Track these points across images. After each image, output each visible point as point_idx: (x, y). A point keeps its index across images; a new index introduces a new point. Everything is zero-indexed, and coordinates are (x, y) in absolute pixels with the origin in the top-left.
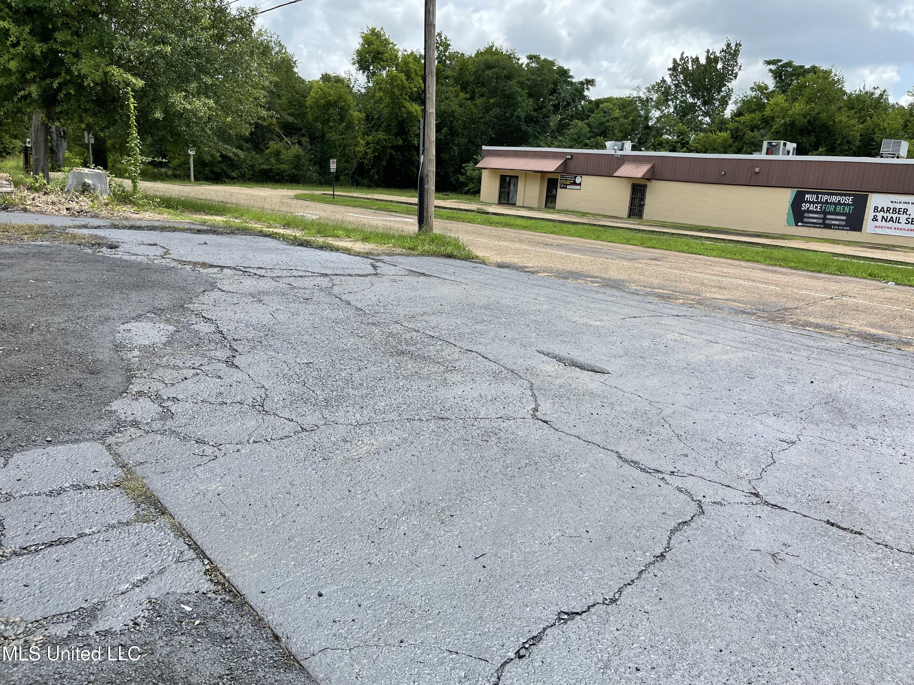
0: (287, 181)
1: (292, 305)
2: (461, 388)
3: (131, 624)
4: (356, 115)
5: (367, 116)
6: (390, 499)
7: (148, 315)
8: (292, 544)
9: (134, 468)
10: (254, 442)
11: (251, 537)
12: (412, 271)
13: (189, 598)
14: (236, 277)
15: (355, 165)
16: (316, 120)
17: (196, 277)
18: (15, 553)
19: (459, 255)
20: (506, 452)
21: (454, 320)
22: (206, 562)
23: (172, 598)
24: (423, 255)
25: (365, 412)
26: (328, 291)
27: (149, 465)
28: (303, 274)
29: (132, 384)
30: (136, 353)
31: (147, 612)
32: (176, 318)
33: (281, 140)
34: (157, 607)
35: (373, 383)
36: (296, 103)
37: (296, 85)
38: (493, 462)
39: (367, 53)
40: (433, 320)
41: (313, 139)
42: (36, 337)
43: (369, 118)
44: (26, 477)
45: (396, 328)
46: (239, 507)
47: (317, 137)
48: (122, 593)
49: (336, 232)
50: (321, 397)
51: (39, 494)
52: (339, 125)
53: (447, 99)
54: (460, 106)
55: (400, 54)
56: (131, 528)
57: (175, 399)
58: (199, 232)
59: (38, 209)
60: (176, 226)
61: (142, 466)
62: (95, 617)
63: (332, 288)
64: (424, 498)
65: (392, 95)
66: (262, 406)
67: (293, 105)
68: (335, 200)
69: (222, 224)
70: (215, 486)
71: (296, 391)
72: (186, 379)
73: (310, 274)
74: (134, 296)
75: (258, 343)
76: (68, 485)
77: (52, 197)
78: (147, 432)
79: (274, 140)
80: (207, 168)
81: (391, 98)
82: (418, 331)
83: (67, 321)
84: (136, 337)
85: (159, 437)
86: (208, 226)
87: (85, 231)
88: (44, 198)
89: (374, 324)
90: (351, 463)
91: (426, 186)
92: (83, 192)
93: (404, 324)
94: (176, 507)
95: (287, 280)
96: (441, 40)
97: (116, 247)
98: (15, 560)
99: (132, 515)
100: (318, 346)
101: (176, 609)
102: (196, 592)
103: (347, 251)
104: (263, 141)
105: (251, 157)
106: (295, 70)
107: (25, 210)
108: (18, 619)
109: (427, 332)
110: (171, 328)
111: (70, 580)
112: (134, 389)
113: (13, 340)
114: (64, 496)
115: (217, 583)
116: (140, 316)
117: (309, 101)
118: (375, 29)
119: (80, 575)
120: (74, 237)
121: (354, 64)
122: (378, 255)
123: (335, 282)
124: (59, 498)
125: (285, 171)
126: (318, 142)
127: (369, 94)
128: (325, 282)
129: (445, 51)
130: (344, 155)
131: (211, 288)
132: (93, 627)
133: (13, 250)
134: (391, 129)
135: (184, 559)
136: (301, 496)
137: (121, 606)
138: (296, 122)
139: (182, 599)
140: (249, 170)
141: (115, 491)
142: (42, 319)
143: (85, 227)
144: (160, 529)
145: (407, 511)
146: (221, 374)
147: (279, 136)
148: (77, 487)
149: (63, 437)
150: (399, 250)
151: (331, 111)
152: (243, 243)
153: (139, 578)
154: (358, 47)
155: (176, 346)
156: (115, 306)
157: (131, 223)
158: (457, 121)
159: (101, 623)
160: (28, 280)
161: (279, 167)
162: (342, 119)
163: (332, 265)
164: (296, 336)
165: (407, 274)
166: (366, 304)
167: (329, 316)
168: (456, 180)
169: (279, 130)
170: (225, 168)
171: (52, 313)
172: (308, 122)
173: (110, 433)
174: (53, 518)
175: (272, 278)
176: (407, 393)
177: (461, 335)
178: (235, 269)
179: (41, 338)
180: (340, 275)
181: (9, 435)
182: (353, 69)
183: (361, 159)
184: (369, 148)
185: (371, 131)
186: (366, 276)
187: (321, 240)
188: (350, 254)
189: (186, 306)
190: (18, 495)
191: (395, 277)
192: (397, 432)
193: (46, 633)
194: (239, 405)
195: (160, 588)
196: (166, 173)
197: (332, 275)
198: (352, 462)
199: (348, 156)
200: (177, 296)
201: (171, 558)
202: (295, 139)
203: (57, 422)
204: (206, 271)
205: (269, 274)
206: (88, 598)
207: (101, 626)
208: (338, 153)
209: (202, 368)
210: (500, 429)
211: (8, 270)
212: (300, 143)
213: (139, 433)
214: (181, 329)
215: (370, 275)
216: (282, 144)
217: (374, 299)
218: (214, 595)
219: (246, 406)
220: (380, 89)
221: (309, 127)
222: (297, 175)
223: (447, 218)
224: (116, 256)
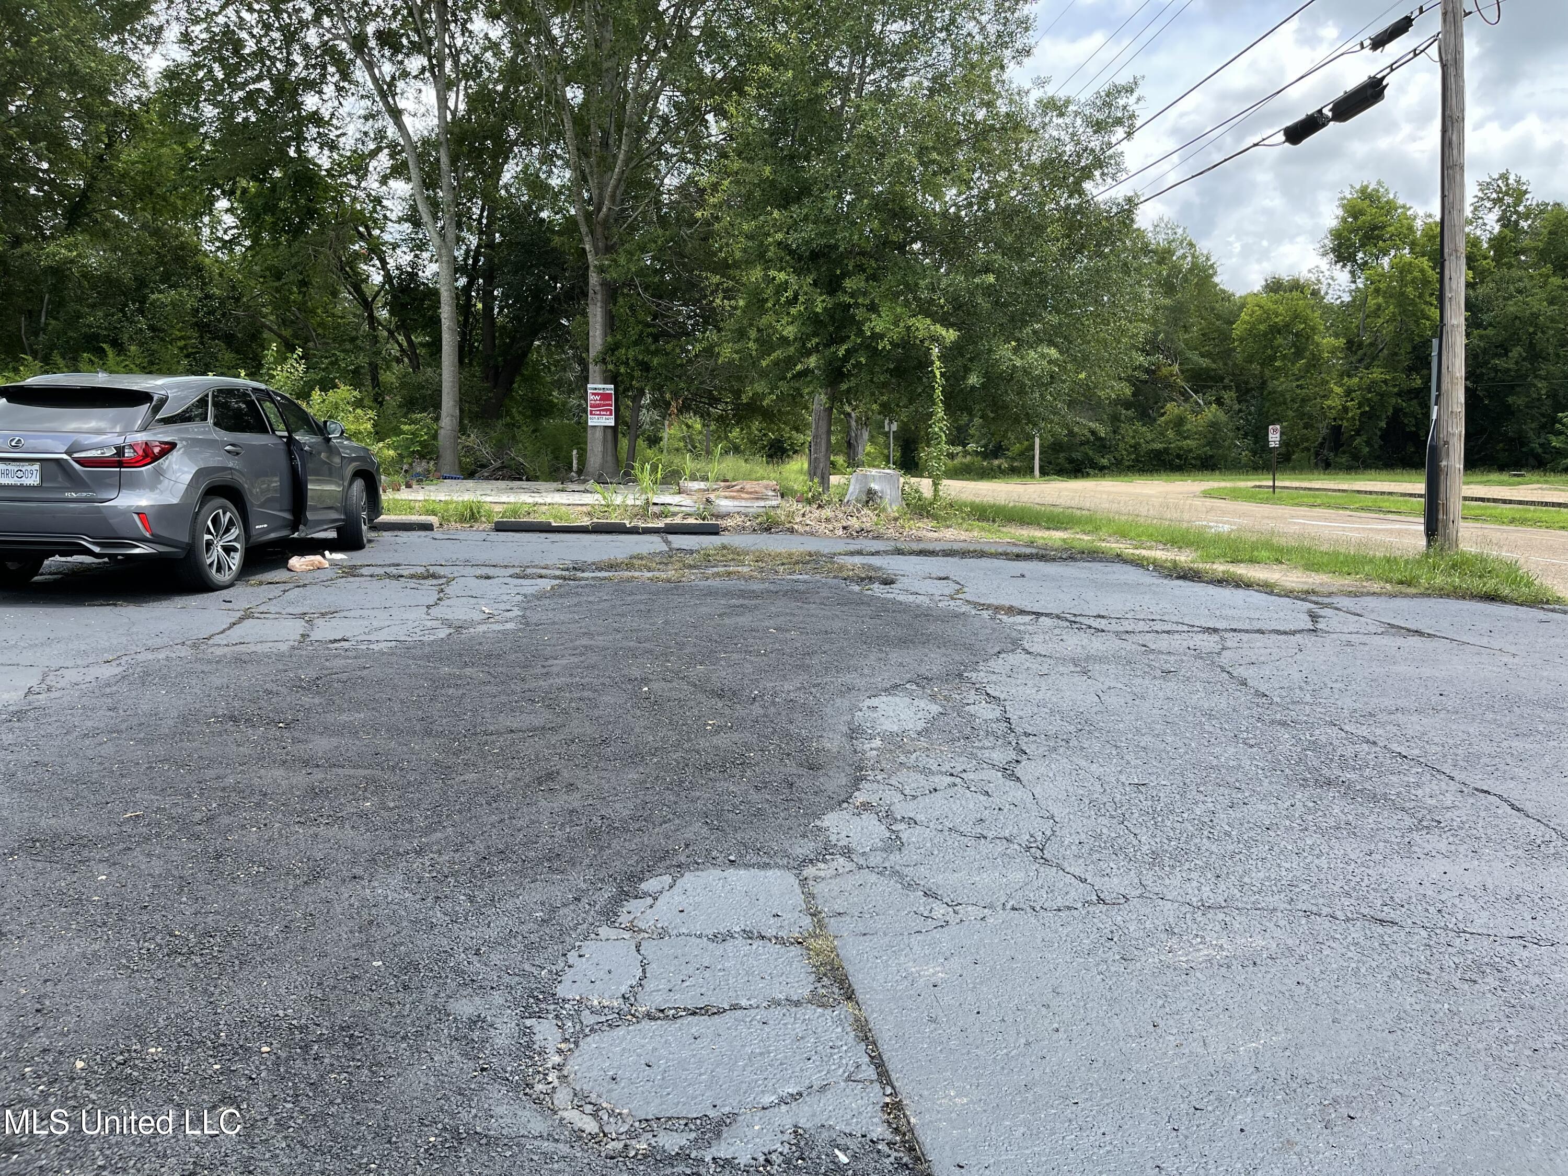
0: (1194, 466)
1: (1138, 681)
2: (1441, 864)
3: (762, 1159)
4: (1327, 342)
5: (1350, 342)
6: (1230, 1058)
7: (908, 686)
8: (1030, 1096)
9: (827, 920)
10: (1013, 909)
11: (966, 1068)
12: (1392, 626)
13: (848, 1141)
14: (1056, 631)
15: (1324, 431)
16: (1250, 360)
17: (994, 630)
18: (649, 1016)
19: (1515, 595)
20: (1513, 1009)
21: (1462, 728)
22: (889, 1090)
23: (825, 1134)
24: (1429, 596)
25: (1222, 887)
26: (1209, 658)
27: (848, 918)
28: (1175, 627)
29: (858, 790)
30: (877, 743)
31: (787, 1146)
32: (946, 693)
33: (1187, 399)
34: (802, 1143)
35: (1252, 834)
36: (1216, 335)
37: (1217, 305)
38: (1474, 1028)
39: (1351, 233)
40: (1414, 724)
41: (1244, 393)
42: (757, 710)
43: (1352, 345)
44: (691, 908)
45: (1324, 734)
46: (960, 1013)
47: (1253, 389)
48: (763, 1108)
49: (1255, 553)
50: (1148, 846)
51: (700, 936)
52: (1293, 364)
53: (1520, 292)
54: (1551, 302)
55: (1419, 224)
56: (800, 1010)
57: (912, 822)
58: (1018, 557)
59: (808, 528)
60: (986, 548)
61: (839, 919)
62: (719, 1135)
63: (1219, 654)
64: (1302, 1071)
65: (1401, 299)
66: (1042, 850)
67: (1210, 340)
68: (1276, 495)
69: (1059, 543)
70: (932, 971)
71: (1105, 831)
72: (935, 790)
73: (1186, 628)
74: (895, 656)
75: (1064, 743)
76: (738, 929)
77: (827, 512)
78: (860, 868)
79: (1174, 400)
80: (1062, 455)
81: (1399, 305)
82: (1374, 743)
83: (800, 689)
84: (882, 719)
85: (873, 878)
86: (1037, 547)
87: (858, 560)
88: (817, 513)
89: (1284, 724)
90: (1170, 973)
91: (1444, 463)
92: (867, 502)
93: (1347, 728)
94: (867, 993)
95: (1140, 639)
96: (1507, 185)
97: (892, 582)
98: (646, 1024)
99: (806, 993)
100: (1164, 755)
101: (827, 1155)
102: (863, 1136)
103: (1267, 588)
104: (1156, 403)
105: (1135, 431)
106: (1216, 279)
107: (792, 531)
108: (625, 1111)
109: (1395, 747)
110: (935, 709)
111: (702, 1071)
112: (860, 797)
113: (728, 711)
114: (730, 943)
115: (897, 1130)
116: (896, 686)
117: (1238, 329)
118: (1367, 187)
119: (718, 1066)
120: (841, 568)
121: (1325, 254)
122: (1330, 594)
123: (1229, 644)
124: (721, 947)
125: (1191, 451)
126: (1254, 397)
127: (1358, 302)
128: (1209, 643)
129: (1517, 204)
130: (1302, 416)
131: (1010, 647)
132: (713, 1150)
133: (762, 586)
134: (1398, 362)
135: (857, 1078)
136: (1067, 1015)
137: (756, 1128)
138: (1214, 366)
139: (840, 1141)
140: (1129, 454)
141: (795, 950)
142: (770, 685)
143: (860, 553)
144: (840, 1022)
145: (1259, 1088)
146: (990, 788)
147: (1184, 393)
148: (748, 935)
149: (752, 858)
150: (1376, 587)
151: (1279, 340)
152: (1084, 574)
153: (790, 1091)
154: (1333, 223)
155: (935, 737)
156: (866, 671)
157: (921, 546)
158: (1543, 332)
159: (723, 1145)
160: (768, 628)
161: (1180, 444)
162: (1299, 354)
163: (1230, 612)
164: (1130, 736)
165: (1380, 630)
166: (1277, 686)
167: (1201, 703)
168: (1541, 445)
169: (1183, 384)
170: (1091, 453)
171: (784, 676)
172: (1235, 364)
173: (811, 861)
174: (707, 974)
175: (1117, 633)
176: (1316, 861)
177: (1472, 759)
178: (1058, 617)
179: (761, 712)
180: (1240, 631)
181: (687, 846)
182: (1324, 263)
183: (1335, 419)
184: (1352, 400)
185: (1357, 368)
186: (1293, 633)
187: (1220, 568)
188: (1271, 593)
189: (966, 674)
190: (675, 932)
191: (1353, 638)
192: (1278, 933)
193: (652, 1142)
194: (1004, 841)
195: (814, 1115)
196: (999, 467)
197: (1226, 630)
198: (1174, 974)
199: (1311, 417)
200: (957, 658)
201: (841, 1070)
202: (1211, 397)
203: (748, 835)
204: (1012, 619)
205: (1114, 627)
206: (718, 1103)
207: (722, 1150)
208: (1290, 413)
209: (964, 775)
210: (1511, 962)
211: (747, 615)
212: (1219, 402)
213: (850, 866)
214: (950, 711)
215: (1302, 631)
216: (1187, 406)
217: (1296, 676)
218: (886, 1149)
219: (1016, 846)
220: (1377, 291)
221: (1238, 372)
222: (1212, 457)
223: (1512, 521)
224: (889, 596)
